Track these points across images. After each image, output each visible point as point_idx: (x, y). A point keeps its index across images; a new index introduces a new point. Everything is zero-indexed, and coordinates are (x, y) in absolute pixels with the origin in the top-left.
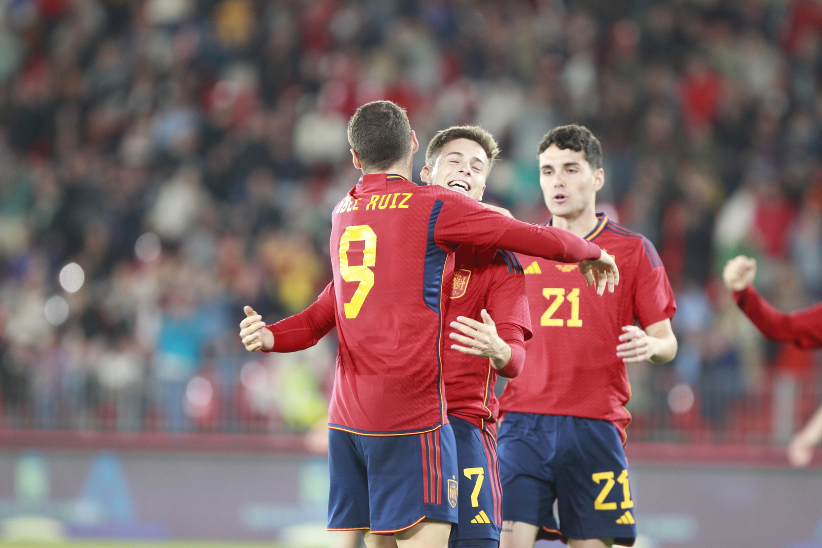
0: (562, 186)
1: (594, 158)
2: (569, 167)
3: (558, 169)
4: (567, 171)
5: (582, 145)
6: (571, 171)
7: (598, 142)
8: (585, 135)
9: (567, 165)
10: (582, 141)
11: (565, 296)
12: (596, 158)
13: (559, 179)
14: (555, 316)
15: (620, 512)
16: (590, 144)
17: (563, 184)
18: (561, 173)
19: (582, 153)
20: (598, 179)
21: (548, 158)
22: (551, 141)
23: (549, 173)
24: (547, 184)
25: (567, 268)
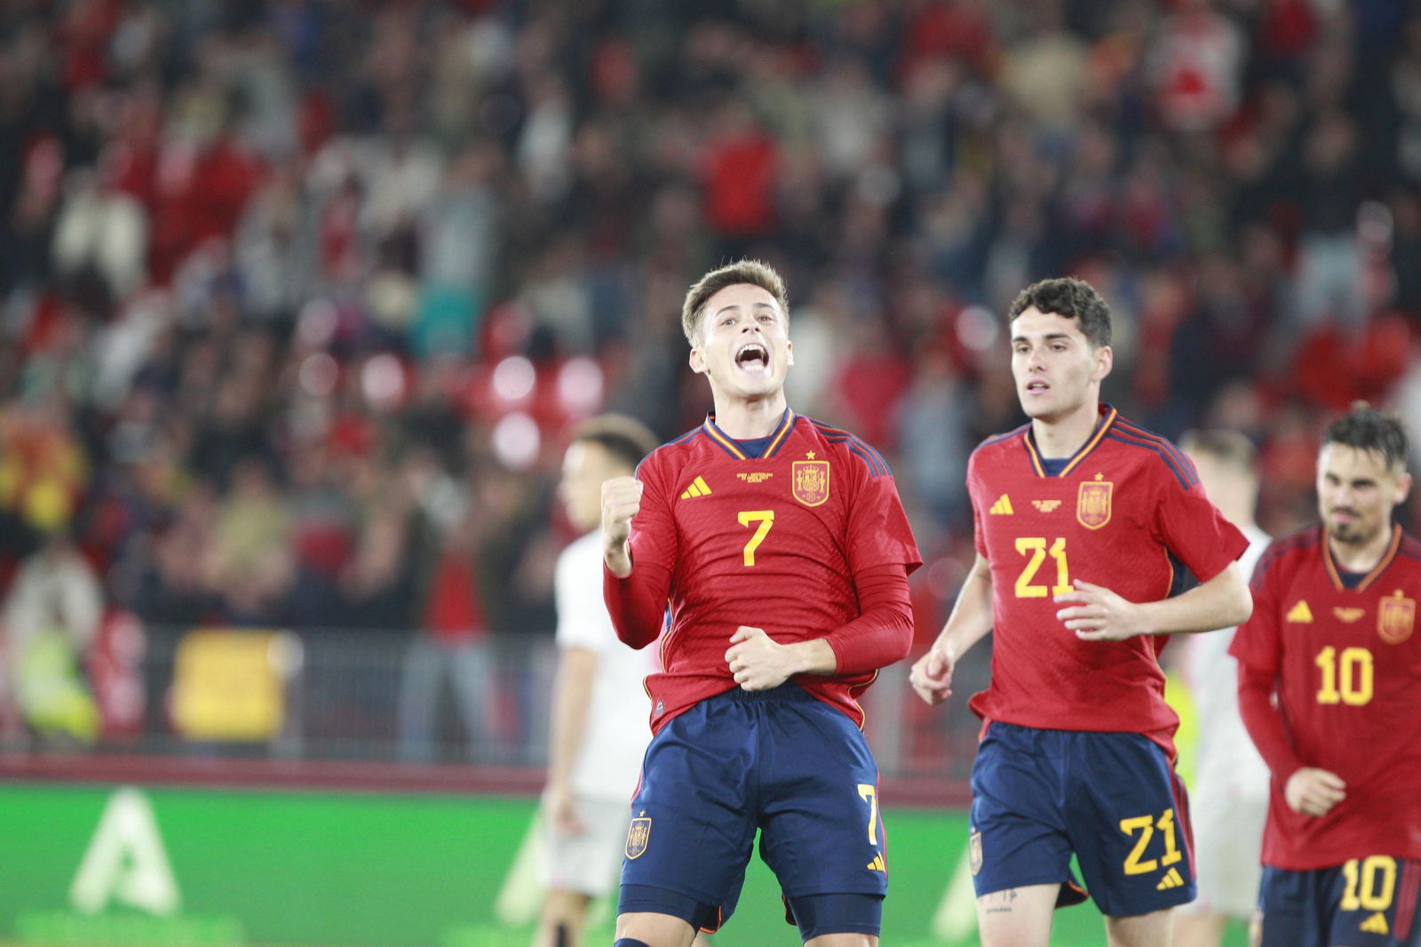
0: (1040, 368)
1: (1096, 330)
2: (1054, 342)
3: (1036, 343)
4: (1051, 347)
5: (1076, 308)
6: (1058, 347)
7: (1106, 307)
8: (1085, 295)
9: (1050, 337)
10: (1076, 302)
11: (1047, 549)
12: (1099, 330)
13: (1035, 358)
14: (1035, 581)
15: (1162, 871)
16: (1091, 307)
17: (1043, 367)
18: (1041, 350)
19: (1076, 320)
20: (1101, 361)
21: (1024, 326)
22: (1030, 302)
23: (1025, 350)
24: (1021, 366)
25: (1047, 506)
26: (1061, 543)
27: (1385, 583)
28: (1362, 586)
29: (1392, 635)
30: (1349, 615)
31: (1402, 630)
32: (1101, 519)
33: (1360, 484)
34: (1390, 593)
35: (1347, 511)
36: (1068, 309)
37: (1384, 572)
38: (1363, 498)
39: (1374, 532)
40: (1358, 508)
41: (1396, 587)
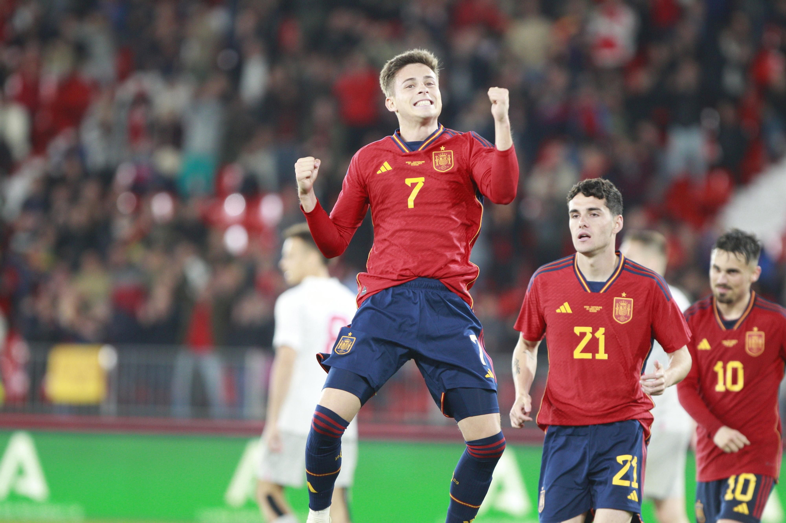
0: (585, 226)
1: (614, 206)
2: (592, 212)
3: (583, 212)
4: (591, 215)
5: (604, 194)
6: (594, 215)
7: (619, 194)
8: (608, 187)
9: (591, 209)
10: (604, 191)
11: (593, 333)
12: (616, 206)
13: (583, 220)
16: (612, 194)
17: (587, 225)
18: (586, 216)
19: (604, 201)
20: (617, 223)
21: (576, 204)
22: (579, 190)
23: (576, 216)
24: (574, 226)
25: (594, 309)
26: (602, 330)
27: (748, 324)
28: (736, 327)
29: (754, 353)
30: (730, 343)
31: (759, 349)
32: (627, 319)
33: (730, 271)
34: (751, 330)
35: (724, 286)
36: (600, 194)
37: (746, 318)
38: (733, 279)
39: (740, 297)
40: (730, 284)
41: (754, 326)
